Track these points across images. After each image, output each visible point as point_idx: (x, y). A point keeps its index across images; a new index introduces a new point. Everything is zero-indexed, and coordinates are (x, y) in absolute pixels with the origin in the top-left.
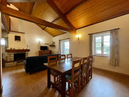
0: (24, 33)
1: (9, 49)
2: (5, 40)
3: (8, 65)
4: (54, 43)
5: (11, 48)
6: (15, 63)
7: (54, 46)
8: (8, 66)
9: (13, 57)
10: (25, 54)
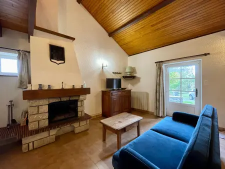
0: (73, 39)
1: (34, 86)
2: (19, 58)
3: (31, 144)
4: (133, 70)
5: (40, 85)
6: (53, 132)
7: (134, 77)
8: (31, 148)
9: (46, 116)
10: (77, 101)
